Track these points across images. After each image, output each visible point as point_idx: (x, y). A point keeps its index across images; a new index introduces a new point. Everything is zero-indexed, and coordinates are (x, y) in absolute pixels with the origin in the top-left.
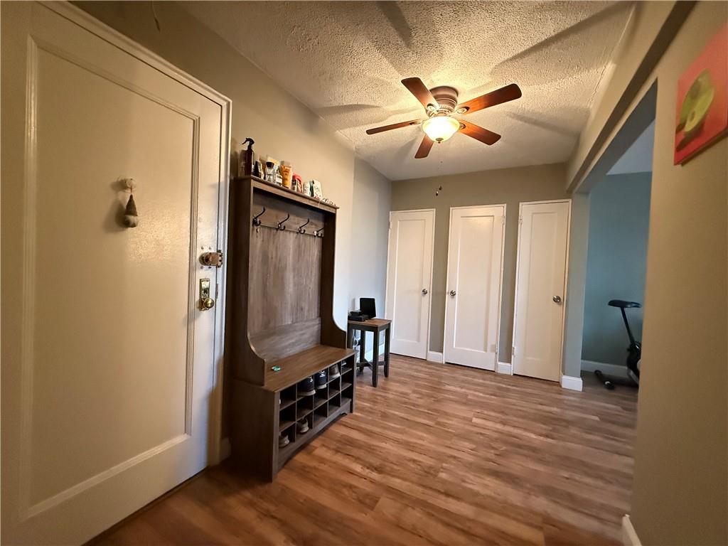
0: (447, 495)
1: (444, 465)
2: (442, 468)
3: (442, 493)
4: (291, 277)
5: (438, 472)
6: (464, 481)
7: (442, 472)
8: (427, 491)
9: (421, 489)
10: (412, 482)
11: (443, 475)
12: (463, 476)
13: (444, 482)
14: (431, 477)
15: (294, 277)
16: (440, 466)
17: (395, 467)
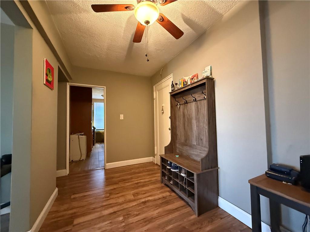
0: (115, 212)
1: (124, 224)
2: (124, 221)
3: (117, 211)
4: (195, 122)
5: (124, 218)
6: (110, 223)
7: (122, 220)
8: (122, 208)
9: (125, 207)
10: (130, 207)
11: (121, 218)
12: (112, 226)
13: (119, 216)
14: (125, 214)
15: (196, 123)
16: (125, 222)
17: (141, 207)
